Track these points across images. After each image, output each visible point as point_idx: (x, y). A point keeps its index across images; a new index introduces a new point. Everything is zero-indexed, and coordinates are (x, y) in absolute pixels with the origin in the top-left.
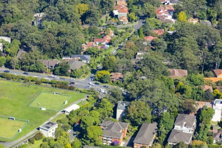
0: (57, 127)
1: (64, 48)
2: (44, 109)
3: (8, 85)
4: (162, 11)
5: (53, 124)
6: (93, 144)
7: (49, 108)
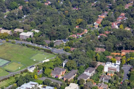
0: (35, 68)
1: (59, 36)
2: (34, 60)
3: (26, 49)
4: (114, 24)
5: (34, 66)
6: (47, 76)
7: (37, 60)
